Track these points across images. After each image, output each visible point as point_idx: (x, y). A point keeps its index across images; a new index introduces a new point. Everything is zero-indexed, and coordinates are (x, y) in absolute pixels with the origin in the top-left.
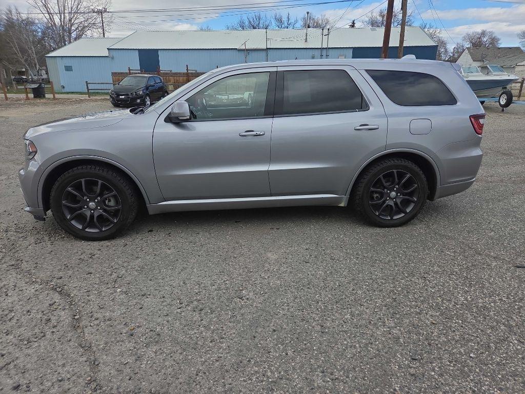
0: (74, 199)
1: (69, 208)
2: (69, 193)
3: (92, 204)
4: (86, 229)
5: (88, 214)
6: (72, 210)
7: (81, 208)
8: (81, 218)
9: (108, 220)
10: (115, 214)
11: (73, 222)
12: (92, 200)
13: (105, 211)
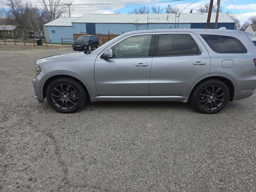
0: (57, 93)
1: (54, 97)
2: (55, 90)
3: (65, 96)
4: (62, 107)
5: (63, 100)
6: (56, 99)
7: (60, 98)
8: (59, 102)
9: (72, 104)
10: (76, 101)
11: (56, 104)
12: (65, 94)
13: (71, 99)
